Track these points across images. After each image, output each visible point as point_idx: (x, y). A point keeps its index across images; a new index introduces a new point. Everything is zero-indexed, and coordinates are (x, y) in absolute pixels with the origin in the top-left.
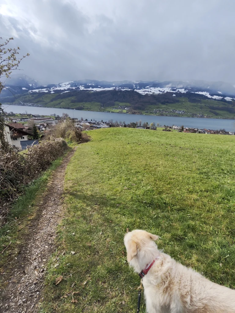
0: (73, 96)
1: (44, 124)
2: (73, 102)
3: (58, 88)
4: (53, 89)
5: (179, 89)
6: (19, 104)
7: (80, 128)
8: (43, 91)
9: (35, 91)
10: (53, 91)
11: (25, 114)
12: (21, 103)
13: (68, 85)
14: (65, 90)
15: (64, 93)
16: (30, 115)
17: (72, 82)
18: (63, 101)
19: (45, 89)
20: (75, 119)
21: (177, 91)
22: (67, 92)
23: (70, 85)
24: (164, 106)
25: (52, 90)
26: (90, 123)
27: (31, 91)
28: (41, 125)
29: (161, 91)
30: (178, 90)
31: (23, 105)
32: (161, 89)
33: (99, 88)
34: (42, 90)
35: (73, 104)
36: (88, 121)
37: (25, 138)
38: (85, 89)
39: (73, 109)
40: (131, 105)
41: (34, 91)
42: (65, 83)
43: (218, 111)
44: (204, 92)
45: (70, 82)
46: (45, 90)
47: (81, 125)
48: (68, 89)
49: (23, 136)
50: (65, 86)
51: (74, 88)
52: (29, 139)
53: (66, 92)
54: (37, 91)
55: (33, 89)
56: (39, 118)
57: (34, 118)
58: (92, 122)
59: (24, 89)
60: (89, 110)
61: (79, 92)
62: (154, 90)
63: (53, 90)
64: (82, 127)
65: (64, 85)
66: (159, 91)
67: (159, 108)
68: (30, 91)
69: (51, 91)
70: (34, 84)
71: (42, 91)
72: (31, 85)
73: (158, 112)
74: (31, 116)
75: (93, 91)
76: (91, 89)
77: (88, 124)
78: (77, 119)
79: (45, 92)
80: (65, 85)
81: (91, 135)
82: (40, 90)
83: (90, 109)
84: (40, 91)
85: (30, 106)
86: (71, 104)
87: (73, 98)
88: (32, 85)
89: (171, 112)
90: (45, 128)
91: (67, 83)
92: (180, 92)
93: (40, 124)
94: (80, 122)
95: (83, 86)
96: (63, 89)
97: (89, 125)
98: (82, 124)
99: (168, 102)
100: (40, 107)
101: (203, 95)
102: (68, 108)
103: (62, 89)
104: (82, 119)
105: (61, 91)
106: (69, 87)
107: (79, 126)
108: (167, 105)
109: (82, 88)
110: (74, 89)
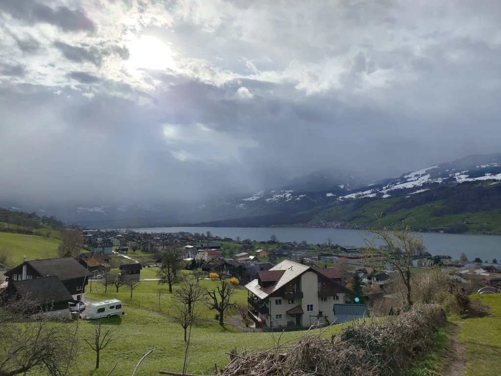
0: (436, 199)
1: (367, 269)
2: (437, 213)
3: (400, 186)
4: (387, 189)
6: (319, 225)
7: (460, 282)
8: (366, 194)
9: (350, 198)
10: (388, 193)
11: (328, 244)
12: (322, 223)
13: (423, 175)
14: (416, 188)
15: (415, 195)
16: (336, 247)
17: (436, 167)
18: (411, 213)
19: (369, 192)
20: (444, 257)
22: (422, 191)
23: (428, 176)
25: (384, 191)
26: (488, 269)
27: (342, 198)
28: (360, 270)
31: (325, 227)
34: (364, 193)
35: (439, 218)
36: (484, 264)
38: (471, 180)
39: (437, 231)
41: (346, 197)
42: (418, 173)
45: (430, 168)
46: (369, 194)
47: (461, 275)
48: (425, 185)
50: (416, 180)
51: (440, 181)
53: (418, 192)
54: (353, 196)
55: (345, 192)
56: (354, 255)
57: (344, 254)
58: (495, 266)
59: (329, 195)
60: (484, 234)
61: (453, 189)
63: (389, 190)
64: (464, 281)
65: (413, 176)
68: (340, 197)
69: (383, 194)
70: (348, 184)
71: (363, 195)
72: (342, 187)
74: (339, 249)
75: (494, 180)
76: (488, 177)
77: (481, 272)
78: (449, 258)
79: (369, 198)
80: (416, 176)
82: (361, 193)
83: (489, 230)
84: (360, 196)
85: (337, 227)
86: (432, 219)
87: (437, 205)
88: (345, 186)
90: (369, 278)
91: (423, 171)
93: (358, 268)
94: (459, 266)
95: (465, 174)
96: (412, 186)
97: (488, 275)
98: (463, 272)
100: (358, 229)
102: (425, 230)
103: (409, 185)
104: (464, 259)
105: (406, 190)
106: (426, 179)
107: (455, 277)
109: (462, 178)
110: (440, 182)
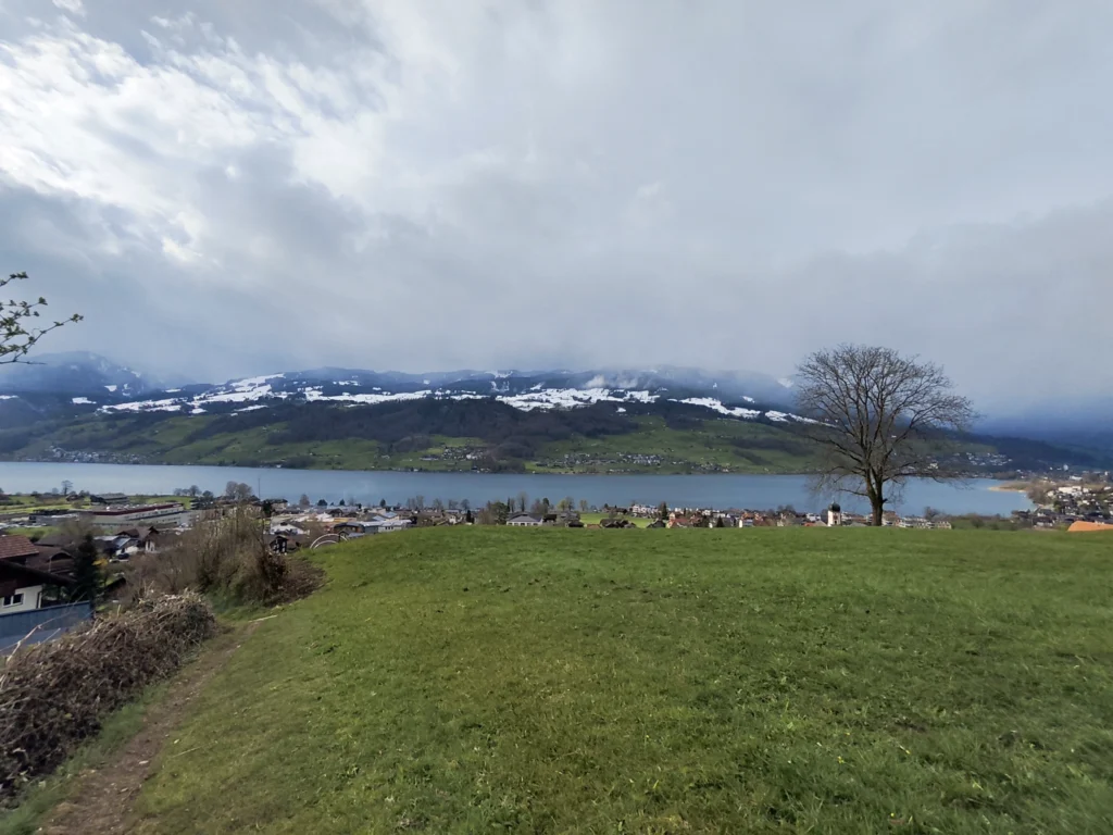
0: (277, 420)
1: (139, 529)
2: (275, 440)
3: (223, 397)
4: (201, 399)
5: (633, 393)
6: (45, 457)
7: (295, 534)
8: (160, 406)
9: (127, 409)
10: (202, 406)
11: (60, 491)
12: (53, 453)
13: (260, 385)
14: (248, 403)
15: (245, 412)
16: (83, 496)
17: (281, 376)
18: (235, 439)
19: (168, 401)
20: (277, 502)
21: (628, 397)
22: (257, 407)
23: (269, 387)
24: (594, 443)
25: (196, 403)
26: (334, 513)
27: (109, 409)
28: (124, 533)
29: (581, 400)
30: (631, 396)
31: (61, 460)
32: (580, 394)
33: (376, 393)
34: (158, 403)
35: (275, 447)
36: (329, 508)
37: (24, 598)
38: (325, 398)
39: (272, 465)
40: (486, 445)
41: (120, 407)
42: (253, 381)
43: (757, 453)
44: (706, 397)
45: (272, 377)
46: (167, 405)
47: (297, 525)
48: (261, 400)
49: (18, 592)
50: (250, 390)
51: (284, 395)
52: (45, 603)
53: (251, 408)
54: (135, 406)
55: (117, 398)
56: (119, 507)
57: (97, 507)
58: (342, 508)
59: (78, 400)
60: (333, 469)
61: (300, 409)
62: (559, 395)
63: (204, 401)
64: (300, 532)
65: (246, 385)
66: (575, 398)
67: (580, 449)
68: (105, 407)
69: (193, 407)
70: (126, 386)
71: (155, 406)
72: (112, 388)
73: (578, 462)
74: (87, 500)
75: (353, 402)
76: (345, 397)
77: (325, 518)
78: (285, 502)
79: (166, 412)
80: (251, 385)
81: (325, 567)
82: (151, 403)
83: (339, 463)
84: (149, 407)
85: (91, 461)
86: (267, 448)
87: (276, 429)
88: (120, 388)
89: (619, 460)
90: (141, 545)
91: (262, 379)
92: (638, 401)
93: (117, 529)
94: (296, 512)
95: (319, 390)
96: (243, 400)
97: (332, 520)
98: (300, 520)
99: (605, 432)
100: (135, 463)
101: (704, 407)
102: (254, 464)
103: (238, 398)
104: (305, 502)
105: (231, 405)
106: (264, 391)
107: (289, 527)
108: (603, 439)
109: (313, 395)
110: (284, 397)
